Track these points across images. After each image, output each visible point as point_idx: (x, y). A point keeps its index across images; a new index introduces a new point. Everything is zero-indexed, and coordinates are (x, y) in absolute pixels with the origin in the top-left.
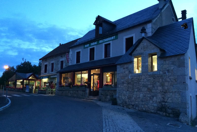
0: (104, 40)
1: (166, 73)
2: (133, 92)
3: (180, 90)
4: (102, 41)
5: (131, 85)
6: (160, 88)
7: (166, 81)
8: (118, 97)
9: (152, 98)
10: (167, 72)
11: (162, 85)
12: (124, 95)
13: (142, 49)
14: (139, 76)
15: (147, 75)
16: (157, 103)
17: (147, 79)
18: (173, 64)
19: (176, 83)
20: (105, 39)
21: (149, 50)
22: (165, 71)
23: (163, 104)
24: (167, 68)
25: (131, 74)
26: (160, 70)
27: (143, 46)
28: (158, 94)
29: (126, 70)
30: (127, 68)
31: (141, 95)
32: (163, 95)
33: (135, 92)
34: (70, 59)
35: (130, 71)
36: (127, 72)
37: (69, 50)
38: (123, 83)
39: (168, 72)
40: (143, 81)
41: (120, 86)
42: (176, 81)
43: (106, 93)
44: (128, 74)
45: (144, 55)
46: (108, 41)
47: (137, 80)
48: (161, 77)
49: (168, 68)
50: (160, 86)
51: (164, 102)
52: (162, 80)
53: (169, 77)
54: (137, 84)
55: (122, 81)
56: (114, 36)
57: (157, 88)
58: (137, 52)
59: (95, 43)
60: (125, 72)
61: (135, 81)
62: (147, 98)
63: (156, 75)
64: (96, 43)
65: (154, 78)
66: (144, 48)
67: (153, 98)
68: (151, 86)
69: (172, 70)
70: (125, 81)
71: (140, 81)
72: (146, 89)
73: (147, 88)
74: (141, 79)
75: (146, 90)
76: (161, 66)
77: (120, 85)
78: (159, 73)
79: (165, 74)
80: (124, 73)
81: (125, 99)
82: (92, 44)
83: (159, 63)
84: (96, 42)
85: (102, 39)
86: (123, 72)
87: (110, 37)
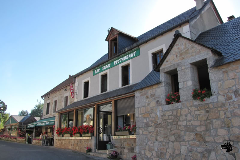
0: (120, 61)
1: (231, 98)
2: (166, 142)
4: (118, 62)
5: (162, 129)
8: (139, 153)
9: (207, 155)
10: (233, 96)
12: (151, 150)
13: (177, 56)
14: (175, 109)
15: (191, 106)
17: (192, 114)
20: (121, 59)
21: (190, 57)
22: (230, 95)
24: (233, 86)
25: (160, 107)
26: (218, 93)
27: (178, 51)
29: (151, 99)
30: (153, 96)
31: (184, 149)
33: (170, 142)
34: (76, 92)
35: (158, 101)
36: (153, 104)
37: (75, 81)
38: (147, 126)
39: (236, 96)
40: (186, 120)
41: (142, 132)
43: (121, 145)
44: (154, 108)
45: (182, 66)
46: (126, 60)
47: (173, 117)
48: (221, 107)
50: (222, 128)
52: (225, 113)
54: (173, 126)
55: (145, 121)
56: (135, 52)
57: (217, 132)
58: (168, 63)
59: (108, 67)
60: (149, 104)
61: (169, 121)
62: (196, 155)
65: (207, 112)
66: (181, 54)
67: (209, 154)
68: (203, 128)
70: (151, 121)
71: (179, 120)
72: (192, 136)
73: (193, 133)
74: (181, 115)
75: (192, 139)
76: (219, 85)
77: (142, 129)
78: (216, 100)
79: (229, 101)
80: (149, 107)
81: (152, 157)
82: (104, 68)
83: (214, 79)
84: (109, 64)
85: (118, 59)
86: (146, 105)
87: (129, 54)
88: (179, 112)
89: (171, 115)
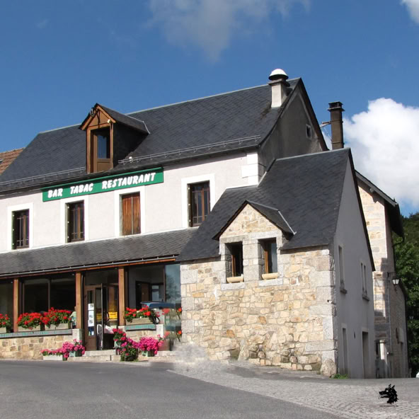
0: (117, 183)
1: (295, 282)
3: (322, 316)
4: (112, 183)
5: (220, 312)
6: (285, 314)
7: (296, 299)
9: (269, 337)
10: (297, 281)
11: (289, 308)
13: (243, 226)
15: (256, 287)
16: (280, 346)
17: (256, 295)
18: (308, 263)
19: (315, 302)
20: (120, 180)
21: (259, 231)
22: (294, 279)
23: (292, 346)
25: (218, 285)
26: (284, 276)
27: (245, 221)
28: (282, 327)
29: (205, 274)
30: (208, 271)
31: (245, 333)
32: (291, 329)
35: (215, 278)
36: (209, 281)
38: (199, 308)
39: (299, 281)
40: (249, 302)
41: (192, 315)
42: (314, 299)
44: (210, 286)
45: (248, 240)
46: (133, 186)
47: (234, 298)
48: (286, 290)
49: (298, 272)
50: (285, 310)
51: (293, 342)
52: (288, 296)
53: (301, 289)
54: (234, 308)
55: (196, 302)
56: (153, 174)
57: (280, 314)
59: (86, 189)
60: (202, 281)
61: (229, 302)
63: (276, 287)
64: (89, 187)
65: (272, 294)
66: (249, 226)
67: (271, 336)
69: (307, 276)
70: (205, 302)
71: (241, 302)
72: (255, 318)
73: (257, 316)
74: (244, 296)
75: (255, 321)
76: (286, 268)
77: (191, 311)
78: (281, 283)
79: (293, 285)
80: (202, 284)
82: (75, 190)
84: (89, 183)
85: (113, 179)
86: (198, 281)
87: (139, 175)
88: (241, 293)
89: (232, 296)
